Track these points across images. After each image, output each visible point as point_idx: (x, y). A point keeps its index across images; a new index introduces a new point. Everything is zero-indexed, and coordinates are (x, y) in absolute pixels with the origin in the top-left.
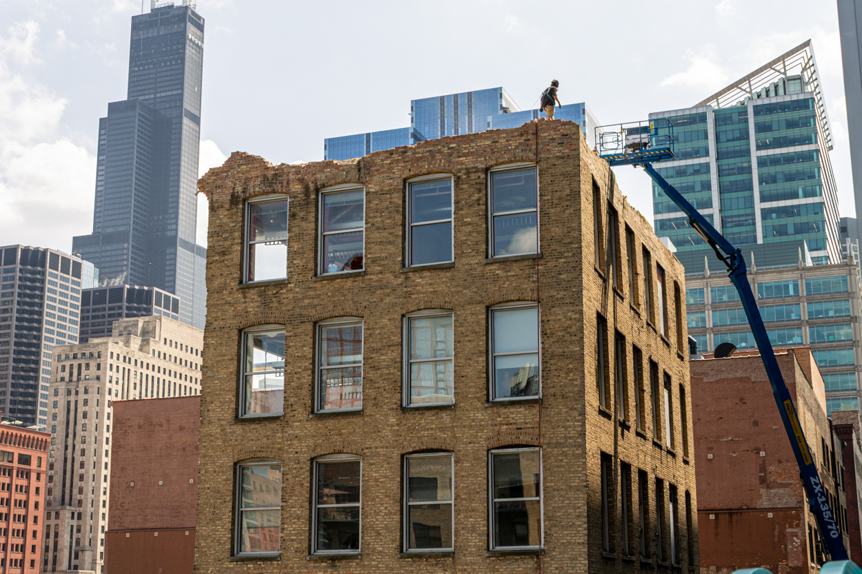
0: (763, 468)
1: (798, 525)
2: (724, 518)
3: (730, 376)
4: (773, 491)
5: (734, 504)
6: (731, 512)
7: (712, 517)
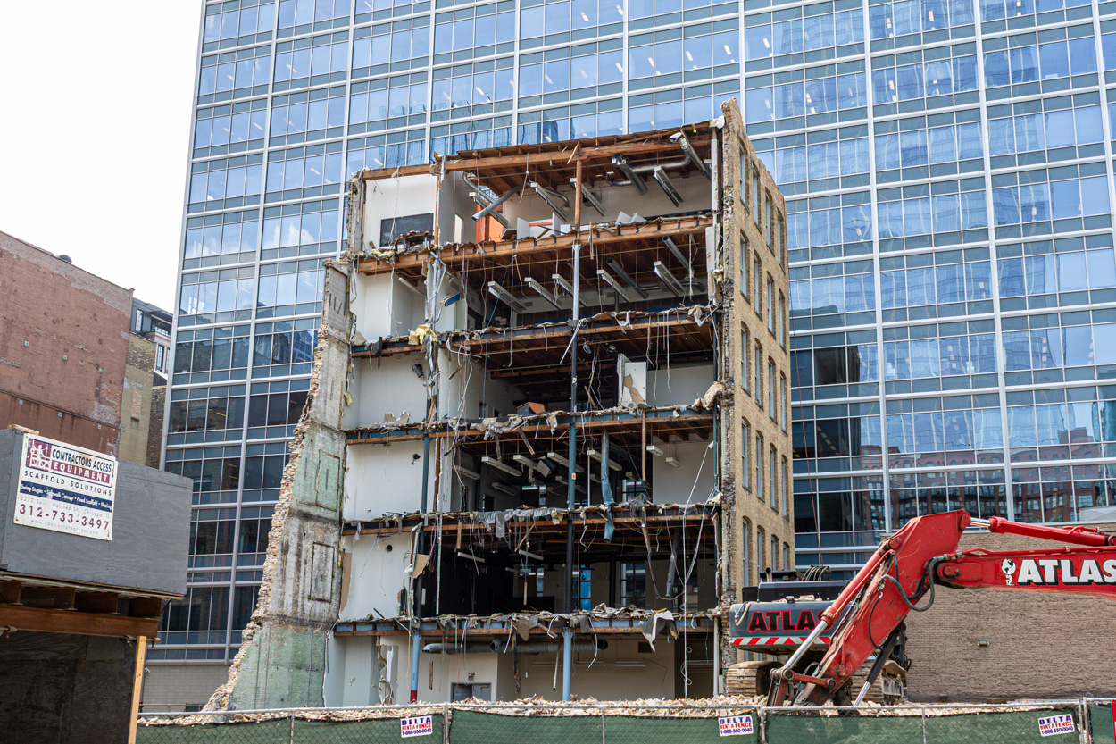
0: (99, 383)
1: (115, 442)
2: (68, 418)
3: (90, 291)
4: (103, 406)
5: (75, 410)
6: (74, 416)
7: (60, 414)
